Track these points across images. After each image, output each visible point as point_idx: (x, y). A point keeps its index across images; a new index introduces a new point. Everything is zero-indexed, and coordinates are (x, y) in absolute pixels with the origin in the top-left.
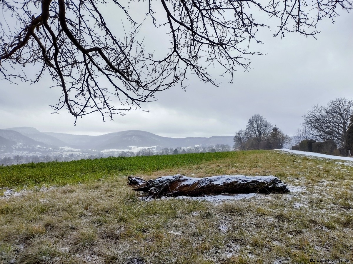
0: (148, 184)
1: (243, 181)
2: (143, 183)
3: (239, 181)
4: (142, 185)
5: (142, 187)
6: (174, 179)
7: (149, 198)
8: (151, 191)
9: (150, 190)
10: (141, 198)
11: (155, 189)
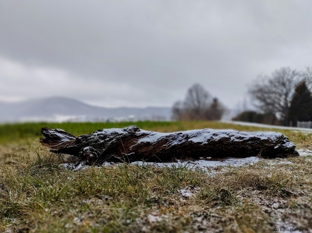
0: (78, 141)
1: (238, 138)
2: (69, 139)
3: (232, 138)
4: (67, 142)
5: (68, 146)
6: (125, 133)
7: (80, 165)
8: (84, 152)
9: (82, 150)
10: (66, 165)
11: (92, 150)
